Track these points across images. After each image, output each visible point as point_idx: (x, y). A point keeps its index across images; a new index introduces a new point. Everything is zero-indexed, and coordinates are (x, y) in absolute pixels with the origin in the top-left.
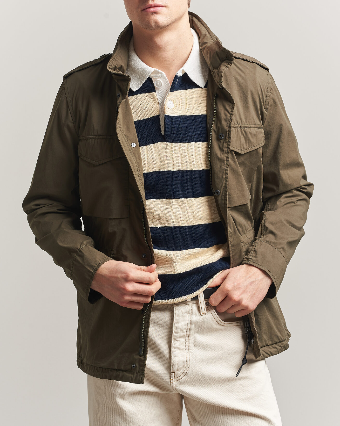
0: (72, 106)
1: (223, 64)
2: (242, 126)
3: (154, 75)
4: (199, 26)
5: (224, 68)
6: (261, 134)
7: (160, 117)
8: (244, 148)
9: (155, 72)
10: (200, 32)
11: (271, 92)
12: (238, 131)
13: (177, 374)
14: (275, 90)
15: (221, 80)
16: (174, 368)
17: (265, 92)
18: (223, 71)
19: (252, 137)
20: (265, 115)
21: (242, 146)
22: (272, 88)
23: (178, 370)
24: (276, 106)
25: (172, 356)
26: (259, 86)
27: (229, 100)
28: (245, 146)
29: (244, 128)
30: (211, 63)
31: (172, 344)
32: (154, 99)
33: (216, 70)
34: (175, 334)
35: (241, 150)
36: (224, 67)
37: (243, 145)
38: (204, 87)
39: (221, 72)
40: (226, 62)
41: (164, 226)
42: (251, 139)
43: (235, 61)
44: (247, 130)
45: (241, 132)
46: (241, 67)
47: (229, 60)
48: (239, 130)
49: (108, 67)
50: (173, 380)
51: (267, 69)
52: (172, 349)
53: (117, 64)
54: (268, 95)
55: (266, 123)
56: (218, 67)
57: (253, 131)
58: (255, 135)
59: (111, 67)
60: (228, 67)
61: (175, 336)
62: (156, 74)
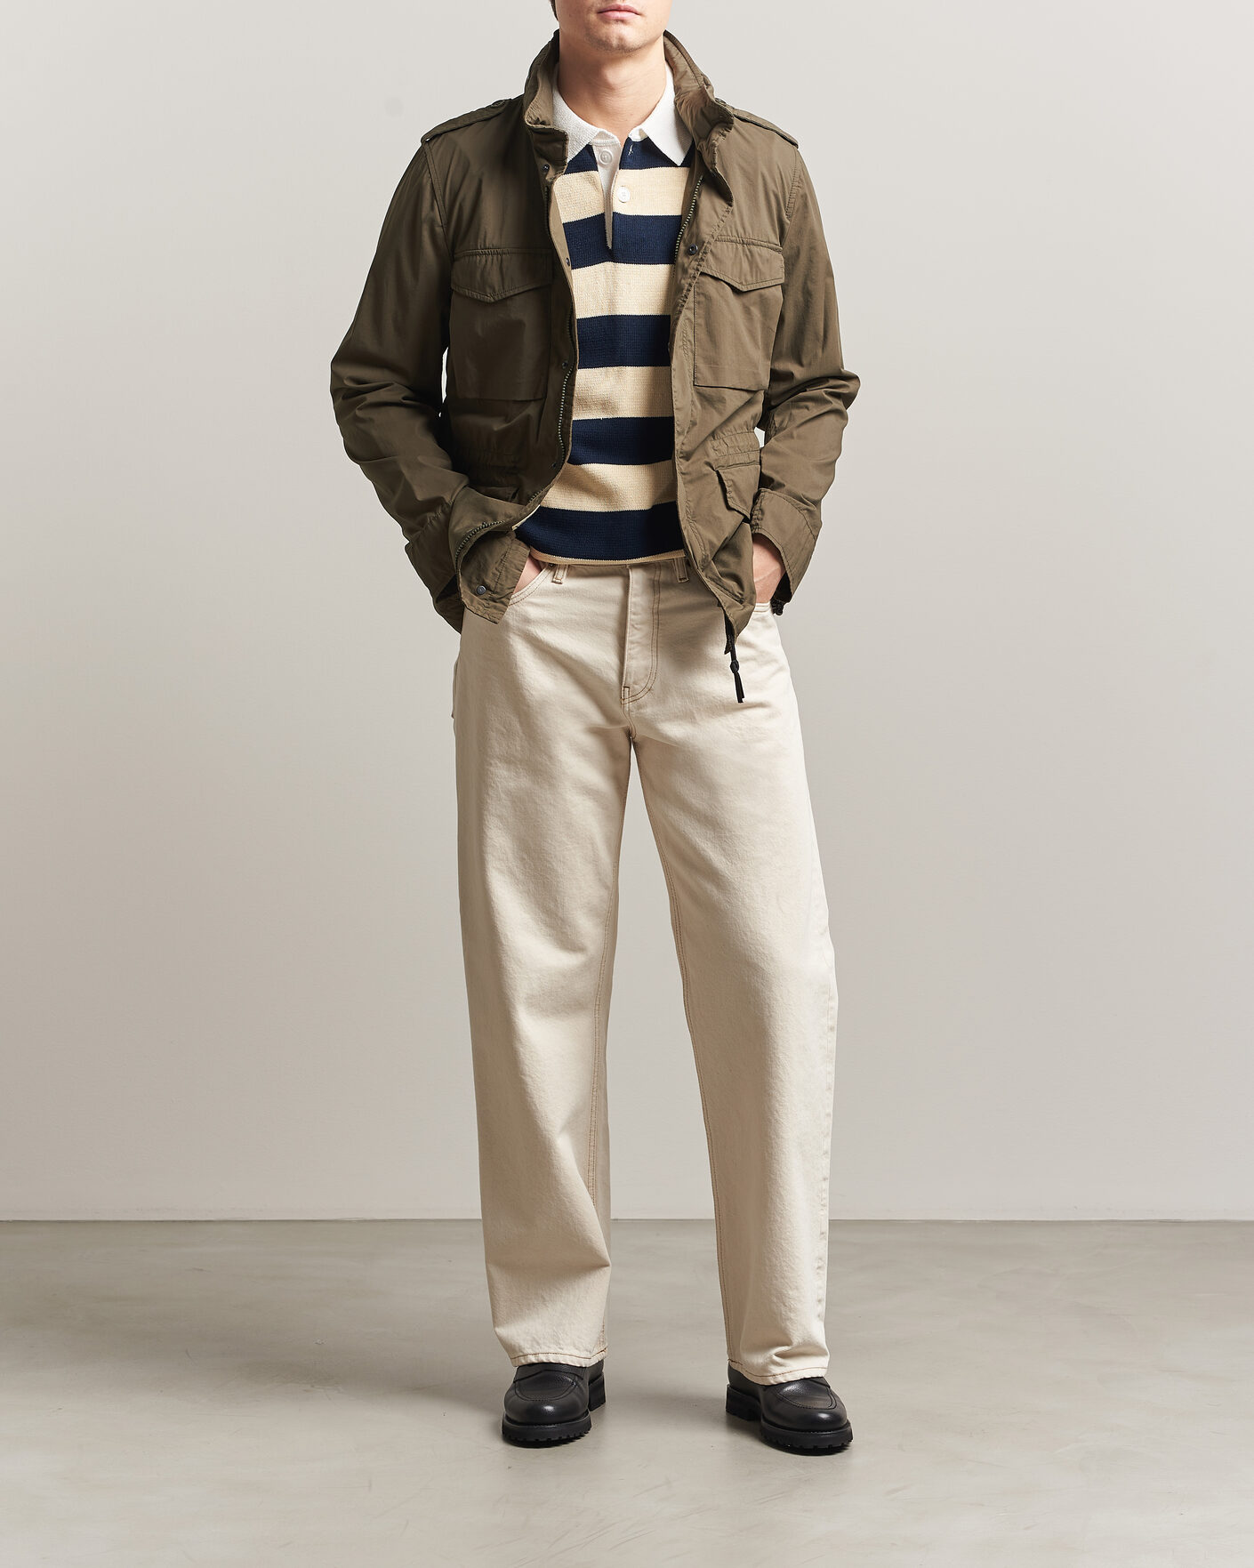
0: (444, 203)
1: (715, 129)
2: (745, 240)
3: (599, 141)
4: (674, 55)
5: (718, 139)
6: (778, 262)
7: (606, 217)
8: (746, 281)
9: (601, 135)
10: (676, 67)
11: (801, 185)
12: (737, 248)
13: (634, 690)
14: (807, 183)
15: (714, 159)
16: (628, 679)
17: (788, 184)
18: (717, 144)
19: (763, 264)
20: (787, 227)
21: (743, 277)
22: (802, 177)
23: (635, 683)
24: (807, 212)
25: (626, 657)
26: (777, 171)
27: (725, 194)
28: (749, 278)
29: (748, 244)
30: (694, 129)
31: (628, 635)
32: (594, 184)
33: (704, 143)
34: (633, 617)
35: (741, 283)
36: (718, 136)
37: (745, 275)
38: (682, 165)
39: (714, 145)
40: (722, 127)
41: (611, 416)
42: (760, 265)
43: (736, 122)
44: (754, 249)
45: (744, 251)
46: (747, 136)
47: (725, 122)
48: (740, 246)
49: (526, 120)
50: (627, 701)
51: (795, 144)
52: (628, 646)
53: (540, 116)
54: (794, 191)
55: (787, 242)
56: (707, 137)
57: (765, 252)
58: (768, 260)
59: (530, 120)
60: (724, 136)
61: (632, 620)
62: (602, 138)
